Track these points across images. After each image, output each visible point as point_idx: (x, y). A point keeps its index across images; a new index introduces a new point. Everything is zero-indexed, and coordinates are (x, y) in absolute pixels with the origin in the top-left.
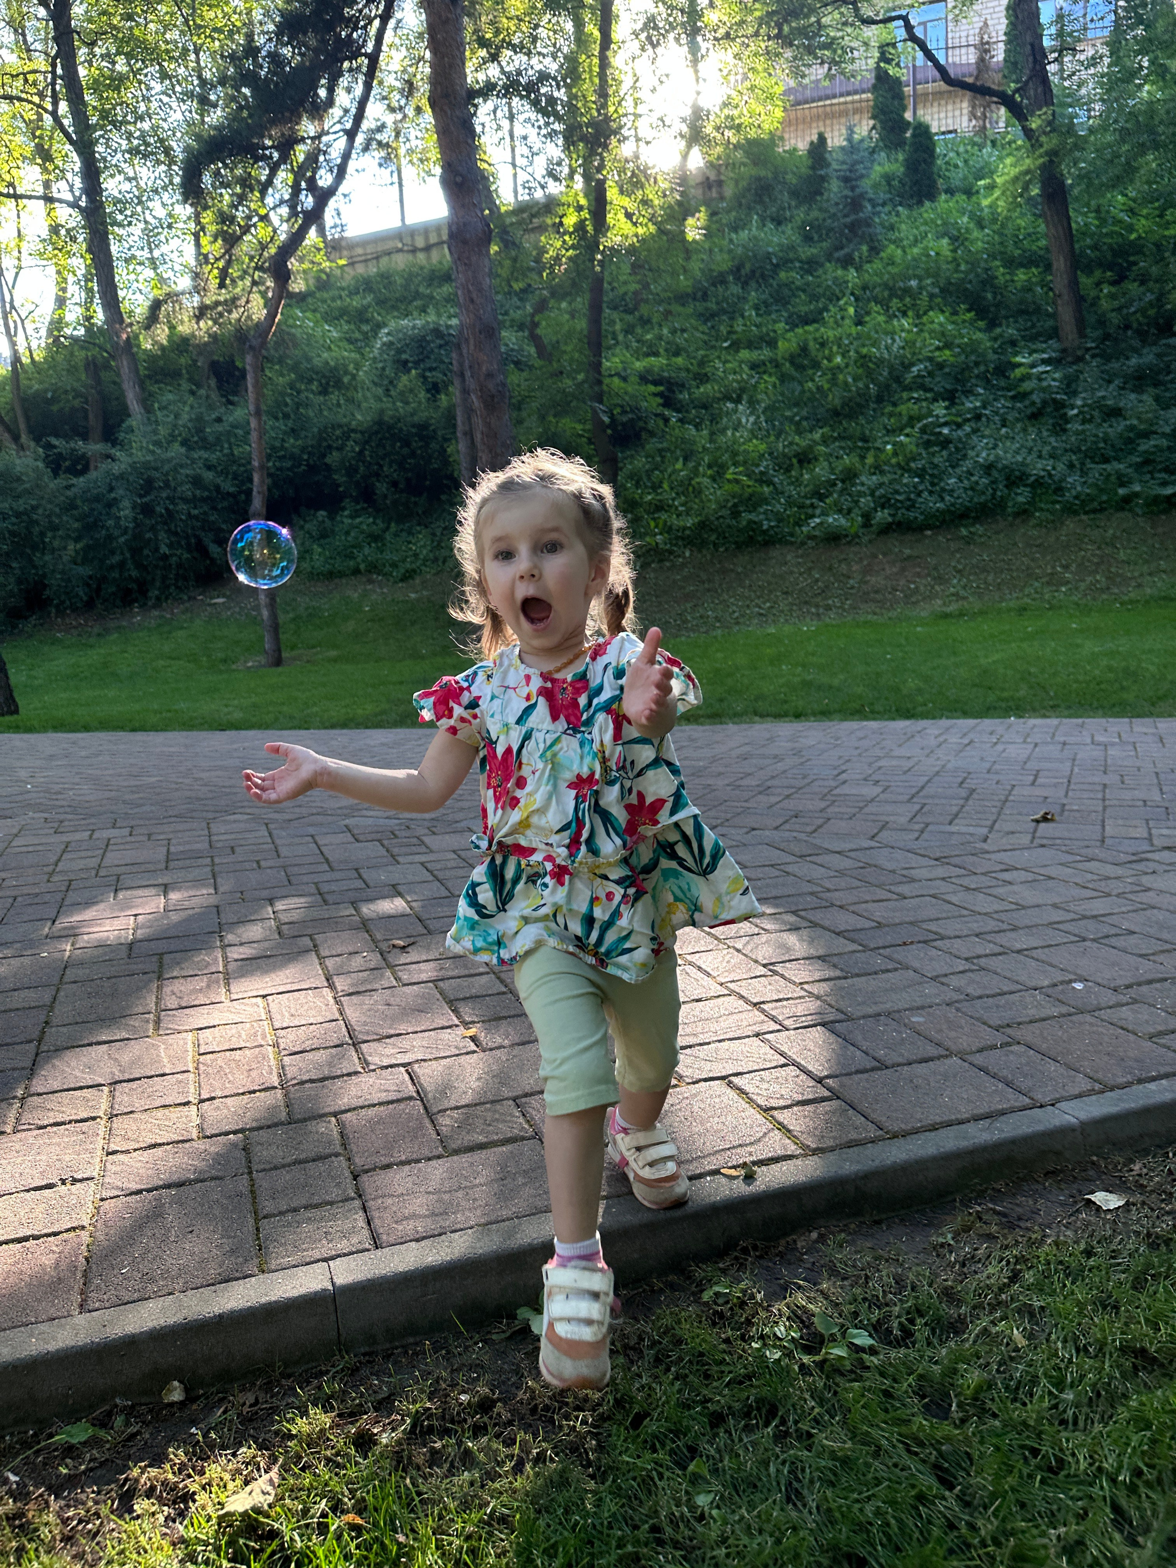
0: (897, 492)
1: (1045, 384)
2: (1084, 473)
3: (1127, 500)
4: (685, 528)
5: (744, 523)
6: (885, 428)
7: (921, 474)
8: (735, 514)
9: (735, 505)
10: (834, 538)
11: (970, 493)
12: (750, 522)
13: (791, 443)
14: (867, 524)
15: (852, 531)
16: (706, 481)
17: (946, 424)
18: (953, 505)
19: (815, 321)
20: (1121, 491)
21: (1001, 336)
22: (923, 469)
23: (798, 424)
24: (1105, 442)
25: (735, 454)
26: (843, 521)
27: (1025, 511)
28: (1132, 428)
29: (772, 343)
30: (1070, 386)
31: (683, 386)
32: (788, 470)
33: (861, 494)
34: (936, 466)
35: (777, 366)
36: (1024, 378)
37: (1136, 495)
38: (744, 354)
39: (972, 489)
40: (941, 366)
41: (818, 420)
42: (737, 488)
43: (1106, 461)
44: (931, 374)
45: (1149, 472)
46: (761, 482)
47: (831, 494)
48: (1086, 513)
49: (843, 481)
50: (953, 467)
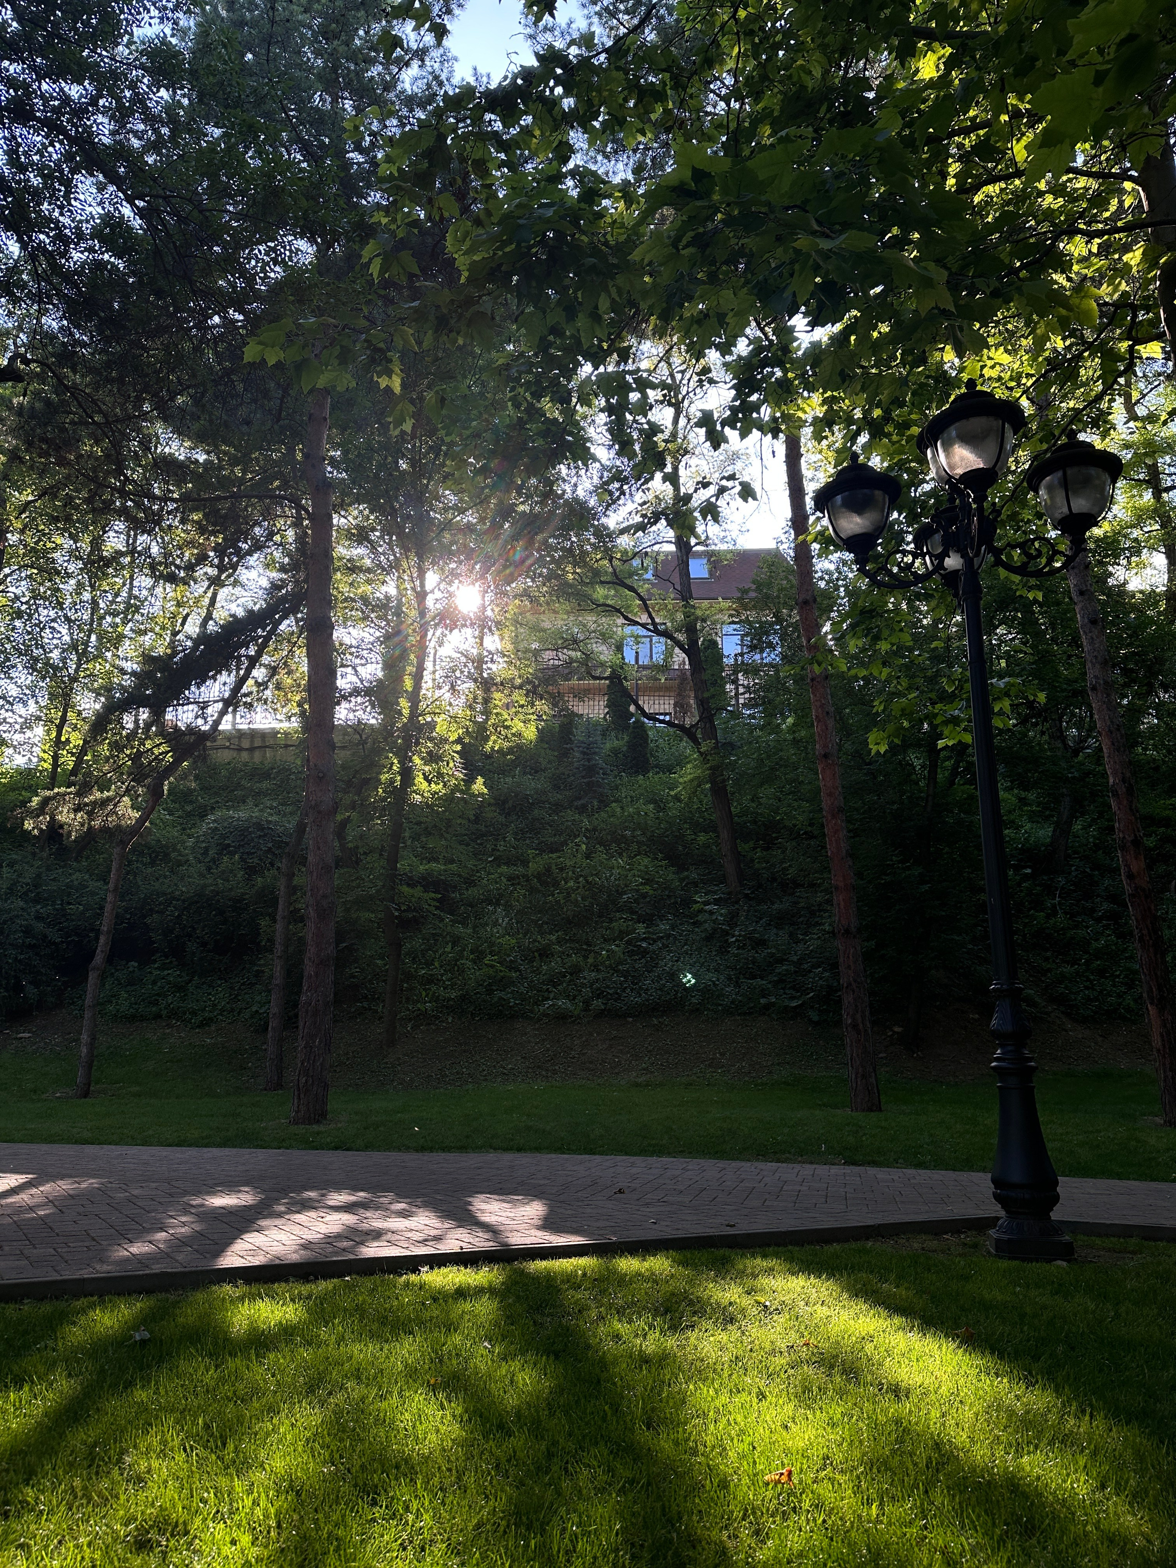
0: (608, 987)
1: (714, 917)
2: (738, 985)
3: (767, 1007)
4: (449, 999)
5: (496, 999)
6: (603, 936)
7: (626, 974)
8: (490, 992)
9: (490, 984)
10: (562, 1017)
11: (659, 992)
12: (501, 998)
13: (535, 941)
14: (586, 1009)
15: (576, 1013)
16: (469, 964)
17: (644, 939)
18: (647, 1000)
19: (557, 851)
20: (763, 1001)
21: (687, 877)
22: (627, 971)
23: (541, 926)
24: (753, 963)
25: (492, 944)
26: (569, 1005)
27: (697, 1009)
28: (772, 955)
29: (525, 863)
30: (732, 919)
31: (455, 887)
32: (532, 961)
33: (583, 985)
34: (636, 970)
35: (527, 881)
36: (701, 911)
37: (773, 1004)
38: (504, 869)
39: (660, 989)
40: (644, 896)
41: (556, 925)
42: (491, 971)
43: (754, 977)
44: (636, 901)
45: (783, 989)
46: (511, 969)
47: (562, 984)
48: (739, 1015)
49: (571, 974)
50: (649, 972)
